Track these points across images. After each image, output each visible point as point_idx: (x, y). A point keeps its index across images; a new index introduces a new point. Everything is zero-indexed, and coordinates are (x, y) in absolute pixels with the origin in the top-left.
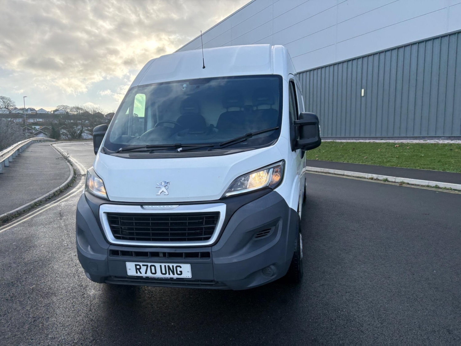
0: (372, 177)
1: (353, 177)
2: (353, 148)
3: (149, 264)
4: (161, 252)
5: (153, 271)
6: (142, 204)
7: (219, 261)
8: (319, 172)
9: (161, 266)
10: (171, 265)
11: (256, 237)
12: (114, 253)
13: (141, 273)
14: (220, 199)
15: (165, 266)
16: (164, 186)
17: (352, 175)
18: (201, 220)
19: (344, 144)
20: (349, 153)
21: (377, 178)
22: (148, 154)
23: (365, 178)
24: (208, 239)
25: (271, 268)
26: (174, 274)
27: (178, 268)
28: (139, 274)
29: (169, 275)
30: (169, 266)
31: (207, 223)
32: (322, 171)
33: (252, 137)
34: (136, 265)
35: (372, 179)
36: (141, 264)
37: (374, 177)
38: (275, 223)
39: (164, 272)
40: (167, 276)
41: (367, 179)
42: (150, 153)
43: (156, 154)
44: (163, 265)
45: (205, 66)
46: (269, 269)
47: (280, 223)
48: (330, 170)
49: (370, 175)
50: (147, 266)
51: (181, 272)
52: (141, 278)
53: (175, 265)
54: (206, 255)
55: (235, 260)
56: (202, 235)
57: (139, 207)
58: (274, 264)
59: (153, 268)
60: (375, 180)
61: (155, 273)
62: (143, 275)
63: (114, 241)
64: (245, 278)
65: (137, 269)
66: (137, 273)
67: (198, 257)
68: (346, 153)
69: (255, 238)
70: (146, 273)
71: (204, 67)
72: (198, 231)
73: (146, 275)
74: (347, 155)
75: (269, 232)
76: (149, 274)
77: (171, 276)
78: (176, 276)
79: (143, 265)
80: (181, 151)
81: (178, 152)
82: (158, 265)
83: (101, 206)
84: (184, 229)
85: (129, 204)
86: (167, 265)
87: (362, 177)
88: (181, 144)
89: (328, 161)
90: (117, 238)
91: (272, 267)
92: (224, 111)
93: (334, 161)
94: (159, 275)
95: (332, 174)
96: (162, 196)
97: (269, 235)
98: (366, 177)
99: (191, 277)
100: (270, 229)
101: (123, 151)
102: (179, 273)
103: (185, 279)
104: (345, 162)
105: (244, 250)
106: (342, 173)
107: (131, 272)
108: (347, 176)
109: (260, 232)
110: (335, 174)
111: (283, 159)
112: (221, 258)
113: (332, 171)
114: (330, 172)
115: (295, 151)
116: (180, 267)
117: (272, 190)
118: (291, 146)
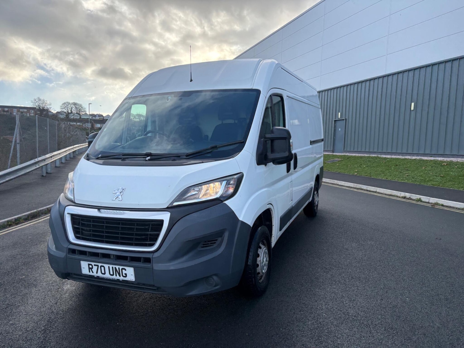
0: (405, 196)
1: (386, 194)
2: (395, 165)
3: (100, 265)
4: (112, 254)
5: (103, 272)
6: (99, 208)
7: (158, 267)
8: (351, 187)
9: (109, 267)
10: (117, 267)
11: (202, 247)
12: (73, 251)
13: (93, 272)
14: (168, 208)
15: (113, 267)
16: (120, 192)
17: (385, 193)
18: (147, 227)
19: (388, 159)
20: (391, 169)
21: (410, 197)
22: (121, 161)
23: (397, 197)
24: (152, 245)
25: (213, 279)
26: (120, 276)
27: (123, 271)
28: (91, 274)
29: (116, 277)
30: (115, 268)
31: (153, 230)
32: (355, 187)
33: (217, 149)
34: (89, 265)
35: (405, 198)
36: (93, 264)
37: (406, 195)
38: (220, 234)
39: (112, 273)
40: (114, 277)
41: (399, 197)
42: (122, 160)
43: (127, 161)
44: (111, 266)
45: (192, 79)
46: (212, 279)
47: (226, 235)
48: (363, 186)
49: (403, 194)
50: (98, 266)
51: (126, 274)
52: (92, 277)
53: (121, 267)
54: (148, 260)
55: (172, 268)
56: (147, 241)
57: (97, 210)
58: (215, 275)
59: (103, 268)
60: (408, 199)
61: (105, 274)
62: (95, 274)
63: (73, 240)
64: (182, 286)
65: (89, 268)
66: (90, 272)
67: (141, 262)
68: (388, 170)
69: (200, 248)
70: (97, 273)
71: (191, 81)
72: (143, 237)
73: (97, 274)
74: (388, 171)
75: (215, 243)
76: (99, 274)
77: (118, 277)
78: (121, 278)
79: (95, 265)
80: (149, 160)
81: (146, 161)
82: (106, 266)
83: (66, 207)
84: (132, 235)
85: (90, 207)
86: (114, 266)
87: (394, 195)
88: (151, 153)
89: (367, 177)
90: (78, 238)
91: (215, 278)
92: (220, 122)
93: (373, 177)
94: (107, 276)
95: (365, 190)
96: (117, 201)
97: (215, 245)
98: (399, 195)
99: (134, 281)
100: (217, 240)
101: (101, 157)
102: (124, 275)
103: (129, 282)
104: (383, 179)
105: (185, 258)
106: (375, 190)
107: (85, 271)
108: (379, 193)
109: (206, 242)
110: (367, 190)
111: (241, 172)
112: (160, 265)
113: (364, 187)
114: (362, 188)
115: (266, 165)
116: (125, 270)
117: (222, 201)
118: (256, 160)
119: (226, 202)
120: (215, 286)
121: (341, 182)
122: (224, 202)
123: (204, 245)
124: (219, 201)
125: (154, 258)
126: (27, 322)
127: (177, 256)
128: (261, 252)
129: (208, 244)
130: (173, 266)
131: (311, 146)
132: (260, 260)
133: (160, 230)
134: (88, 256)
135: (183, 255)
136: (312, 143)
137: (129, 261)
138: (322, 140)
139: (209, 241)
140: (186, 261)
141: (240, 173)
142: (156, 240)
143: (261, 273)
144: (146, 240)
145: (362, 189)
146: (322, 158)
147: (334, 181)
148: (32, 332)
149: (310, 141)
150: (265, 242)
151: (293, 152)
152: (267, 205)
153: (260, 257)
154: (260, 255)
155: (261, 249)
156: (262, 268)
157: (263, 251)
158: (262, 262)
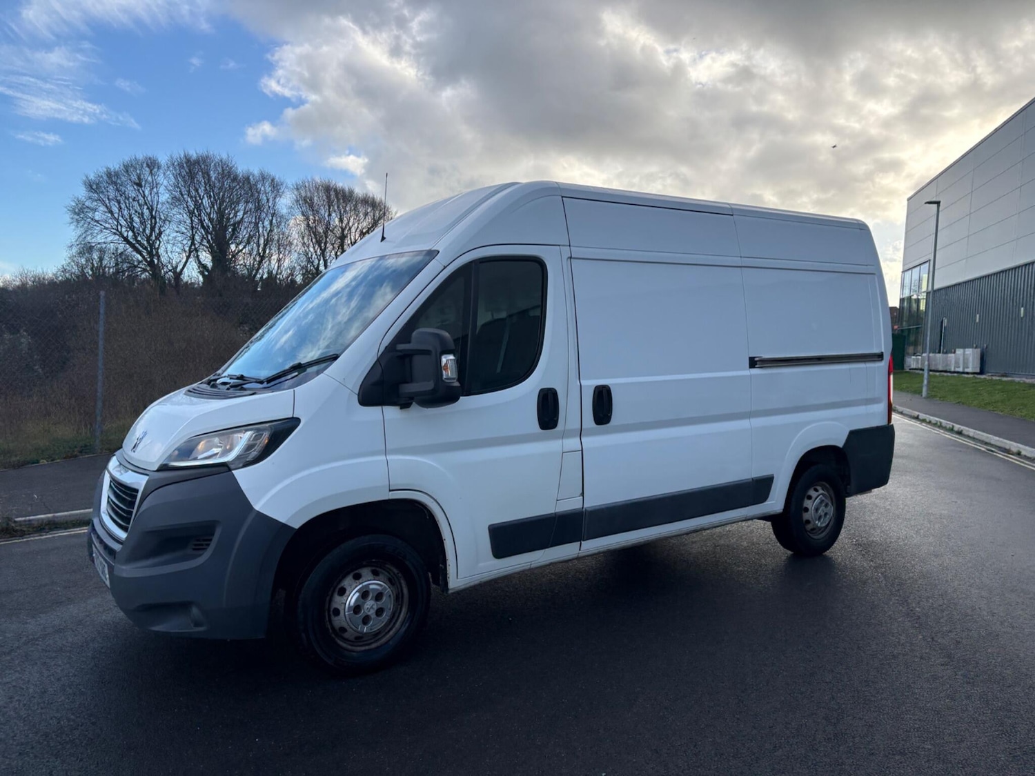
14: (158, 470)
18: (131, 500)
25: (192, 611)
36: (96, 551)
38: (208, 529)
47: (218, 532)
50: (97, 555)
53: (104, 563)
54: (116, 555)
56: (127, 524)
58: (194, 603)
69: (191, 550)
71: (383, 238)
75: (209, 545)
78: (105, 581)
82: (100, 557)
86: (102, 559)
100: (211, 540)
107: (95, 562)
115: (401, 409)
116: (105, 568)
117: (230, 470)
118: (358, 395)
122: (232, 472)
123: (195, 545)
125: (120, 552)
128: (354, 586)
129: (202, 545)
131: (755, 371)
132: (344, 602)
133: (134, 506)
136: (753, 363)
138: (880, 357)
139: (203, 540)
141: (293, 418)
142: (130, 522)
143: (350, 631)
146: (881, 407)
149: (750, 358)
150: (395, 571)
151: (590, 383)
152: (390, 491)
153: (346, 594)
154: (347, 592)
155: (357, 581)
156: (350, 619)
157: (361, 586)
158: (349, 607)
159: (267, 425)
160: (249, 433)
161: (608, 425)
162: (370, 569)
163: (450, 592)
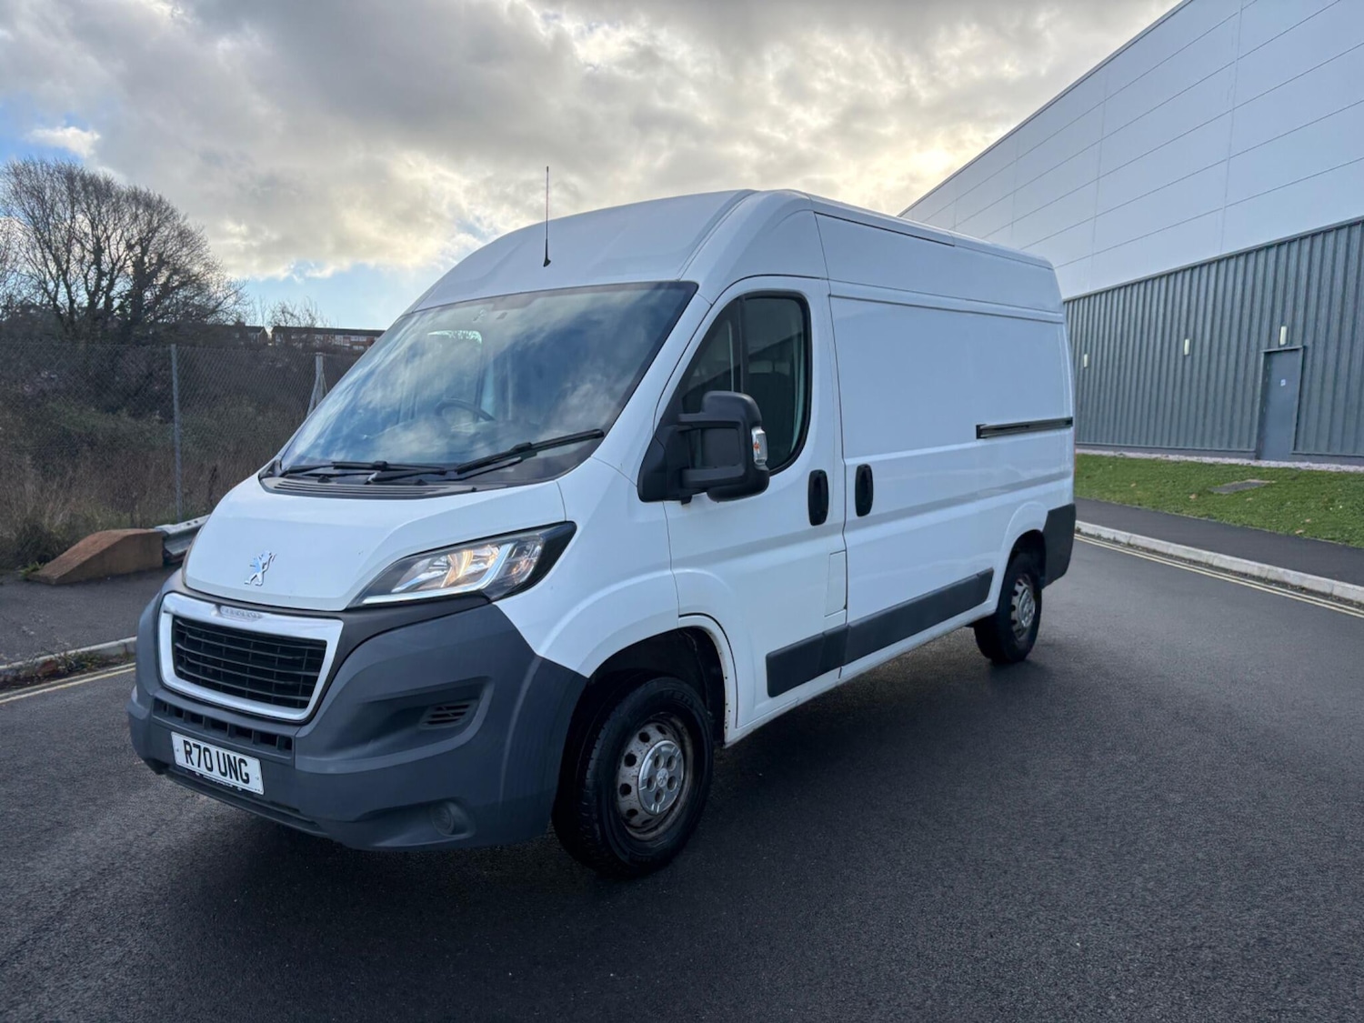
3: (203, 745)
5: (209, 766)
6: (220, 602)
7: (307, 763)
9: (218, 753)
10: (232, 755)
11: (432, 722)
12: (160, 706)
13: (191, 763)
14: (347, 610)
15: (224, 755)
18: (298, 658)
22: (316, 483)
24: (302, 705)
25: (449, 812)
26: (237, 779)
27: (243, 765)
28: (189, 766)
29: (231, 780)
30: (228, 756)
31: (308, 666)
33: (535, 455)
34: (186, 743)
36: (192, 741)
38: (472, 690)
39: (223, 770)
40: (228, 780)
42: (319, 481)
44: (221, 751)
45: (549, 258)
46: (445, 812)
47: (488, 694)
50: (199, 747)
51: (247, 775)
52: (189, 773)
53: (239, 756)
54: (287, 744)
55: (331, 770)
56: (298, 695)
57: (214, 607)
58: (456, 801)
59: (207, 755)
61: (212, 769)
62: (195, 768)
63: (172, 680)
64: (357, 821)
65: (186, 752)
66: (187, 762)
67: (275, 746)
69: (426, 724)
70: (199, 766)
71: (547, 262)
72: (290, 683)
73: (199, 768)
75: (462, 714)
76: (203, 770)
77: (234, 781)
78: (240, 785)
79: (194, 745)
80: (377, 481)
81: (367, 483)
82: (213, 749)
83: (166, 597)
84: (269, 674)
85: (206, 598)
86: (227, 752)
88: (385, 463)
90: (180, 674)
91: (454, 808)
94: (216, 774)
96: (252, 588)
97: (460, 720)
99: (263, 793)
100: (466, 707)
101: (292, 471)
102: (245, 778)
103: (255, 796)
105: (371, 747)
107: (180, 759)
108: (1340, 600)
109: (440, 709)
110: (1302, 589)
111: (568, 520)
112: (309, 758)
113: (1293, 577)
114: (1287, 579)
116: (246, 765)
117: (489, 602)
118: (638, 486)
119: (500, 604)
120: (455, 832)
121: (1222, 559)
122: (494, 603)
123: (434, 716)
124: (481, 598)
125: (299, 738)
126: (58, 868)
127: (344, 741)
128: (644, 751)
129: (447, 715)
130: (335, 764)
131: (981, 442)
132: (636, 774)
133: (318, 667)
134: (185, 722)
135: (365, 740)
137: (254, 743)
138: (1069, 422)
139: (448, 708)
140: (374, 754)
141: (565, 522)
142: (310, 692)
143: (642, 813)
144: (294, 690)
145: (1284, 585)
146: (1069, 482)
147: (1200, 555)
148: (50, 892)
149: (978, 427)
150: (679, 725)
151: (854, 462)
152: (680, 616)
153: (637, 764)
154: (638, 760)
155: (647, 744)
156: (645, 797)
157: (653, 749)
158: (643, 781)
159: (537, 533)
160: (509, 547)
161: (868, 515)
162: (654, 725)
163: (727, 746)
